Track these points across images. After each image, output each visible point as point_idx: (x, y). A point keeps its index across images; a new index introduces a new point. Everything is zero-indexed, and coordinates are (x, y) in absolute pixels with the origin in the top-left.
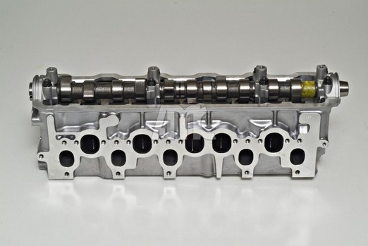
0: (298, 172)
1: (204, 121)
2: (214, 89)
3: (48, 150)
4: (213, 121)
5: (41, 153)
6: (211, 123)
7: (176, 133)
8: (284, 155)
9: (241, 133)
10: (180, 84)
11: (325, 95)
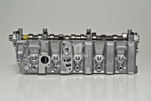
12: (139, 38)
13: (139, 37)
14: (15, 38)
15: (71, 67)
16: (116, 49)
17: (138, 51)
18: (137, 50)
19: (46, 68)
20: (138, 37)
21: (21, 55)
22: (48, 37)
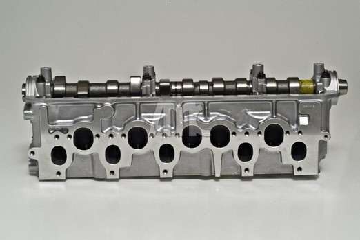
0: (300, 169)
1: (201, 113)
2: (211, 87)
3: (40, 146)
4: (211, 113)
5: (32, 149)
6: (209, 115)
7: (173, 128)
8: (284, 149)
9: (240, 127)
10: (176, 83)
11: (324, 89)
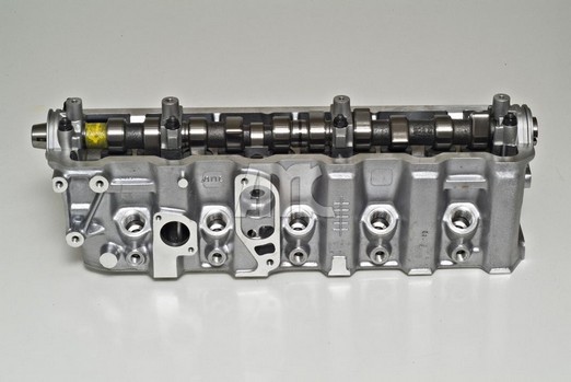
12: (535, 129)
13: (535, 121)
14: (57, 146)
15: (276, 256)
16: (445, 188)
17: (529, 180)
18: (527, 176)
19: (181, 259)
20: (531, 123)
21: (85, 214)
22: (183, 132)
